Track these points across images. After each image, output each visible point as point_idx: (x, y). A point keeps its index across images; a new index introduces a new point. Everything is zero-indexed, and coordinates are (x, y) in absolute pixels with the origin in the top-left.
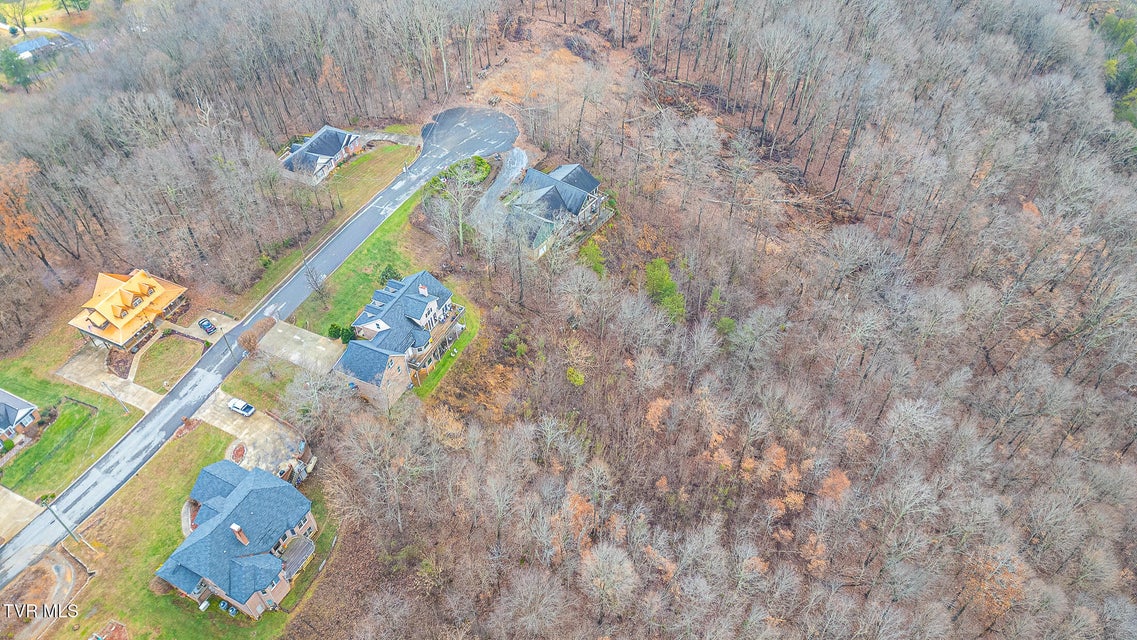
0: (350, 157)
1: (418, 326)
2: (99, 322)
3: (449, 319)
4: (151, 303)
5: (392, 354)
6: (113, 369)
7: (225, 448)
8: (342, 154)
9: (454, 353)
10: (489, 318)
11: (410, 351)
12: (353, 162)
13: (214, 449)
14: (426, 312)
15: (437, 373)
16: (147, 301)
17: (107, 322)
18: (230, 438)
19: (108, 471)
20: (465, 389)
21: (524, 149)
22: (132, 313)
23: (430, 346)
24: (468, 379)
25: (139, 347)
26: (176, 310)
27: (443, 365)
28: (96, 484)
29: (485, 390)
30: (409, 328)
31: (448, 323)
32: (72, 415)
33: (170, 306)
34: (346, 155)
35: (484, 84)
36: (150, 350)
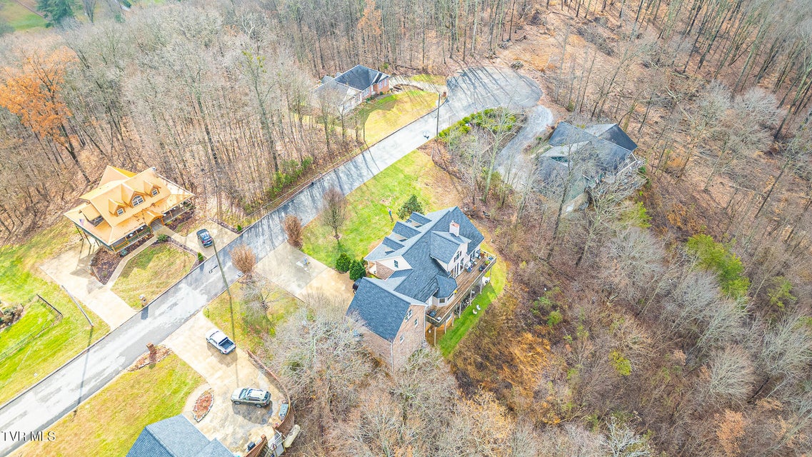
0: (377, 95)
1: (444, 271)
2: (93, 216)
3: (477, 268)
4: (153, 204)
5: (413, 302)
6: (95, 271)
7: (188, 394)
8: (371, 91)
9: (476, 310)
10: (516, 273)
11: (431, 301)
12: (379, 100)
13: (175, 392)
14: (455, 255)
15: (455, 332)
16: (149, 201)
17: (100, 219)
18: (199, 380)
19: (45, 399)
20: (487, 358)
21: (549, 107)
22: (130, 212)
23: (453, 298)
24: (491, 345)
25: (129, 250)
26: (178, 216)
27: (463, 324)
28: (25, 413)
29: (511, 362)
30: (433, 271)
31: (474, 272)
32: (36, 317)
33: (172, 211)
34: (373, 93)
35: (506, 52)
36: (140, 255)
